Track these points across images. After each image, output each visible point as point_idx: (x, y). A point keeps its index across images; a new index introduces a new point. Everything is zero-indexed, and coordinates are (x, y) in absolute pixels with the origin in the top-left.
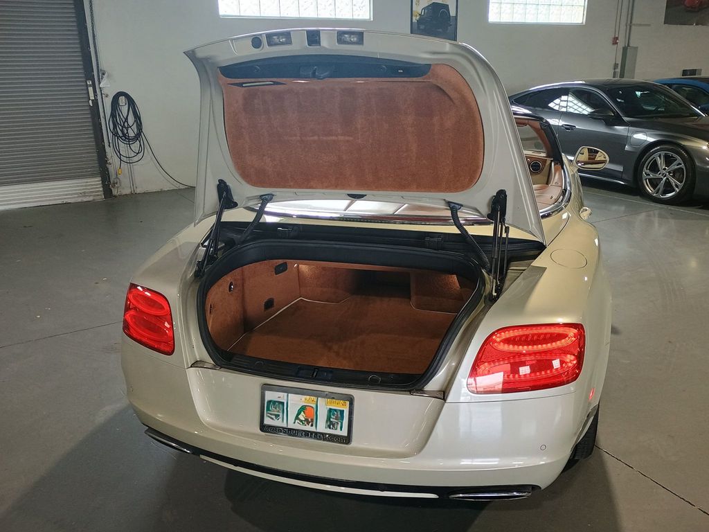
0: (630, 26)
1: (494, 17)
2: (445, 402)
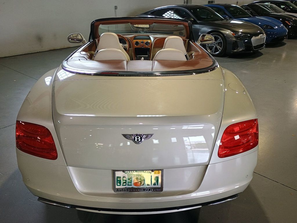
2: (209, 164)
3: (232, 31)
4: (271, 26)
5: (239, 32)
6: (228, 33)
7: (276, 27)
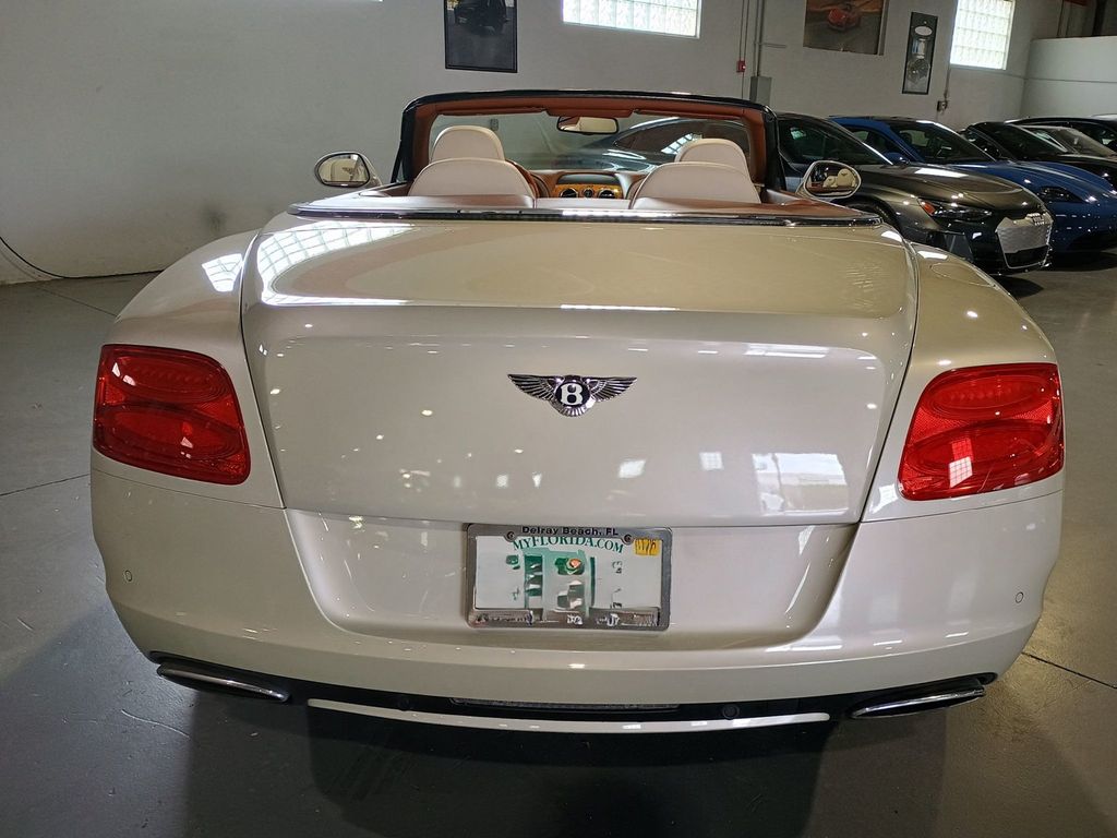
0: (760, 46)
1: (569, 15)
2: (860, 521)
3: (924, 197)
4: (1069, 193)
5: (950, 201)
6: (906, 203)
7: (1092, 199)
